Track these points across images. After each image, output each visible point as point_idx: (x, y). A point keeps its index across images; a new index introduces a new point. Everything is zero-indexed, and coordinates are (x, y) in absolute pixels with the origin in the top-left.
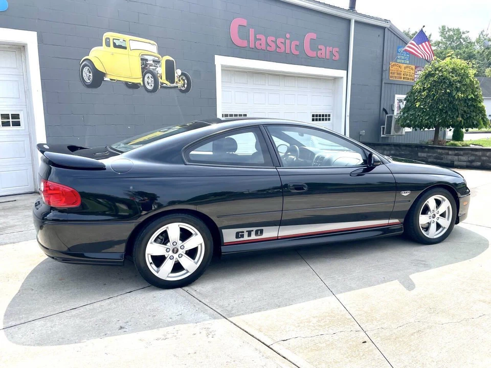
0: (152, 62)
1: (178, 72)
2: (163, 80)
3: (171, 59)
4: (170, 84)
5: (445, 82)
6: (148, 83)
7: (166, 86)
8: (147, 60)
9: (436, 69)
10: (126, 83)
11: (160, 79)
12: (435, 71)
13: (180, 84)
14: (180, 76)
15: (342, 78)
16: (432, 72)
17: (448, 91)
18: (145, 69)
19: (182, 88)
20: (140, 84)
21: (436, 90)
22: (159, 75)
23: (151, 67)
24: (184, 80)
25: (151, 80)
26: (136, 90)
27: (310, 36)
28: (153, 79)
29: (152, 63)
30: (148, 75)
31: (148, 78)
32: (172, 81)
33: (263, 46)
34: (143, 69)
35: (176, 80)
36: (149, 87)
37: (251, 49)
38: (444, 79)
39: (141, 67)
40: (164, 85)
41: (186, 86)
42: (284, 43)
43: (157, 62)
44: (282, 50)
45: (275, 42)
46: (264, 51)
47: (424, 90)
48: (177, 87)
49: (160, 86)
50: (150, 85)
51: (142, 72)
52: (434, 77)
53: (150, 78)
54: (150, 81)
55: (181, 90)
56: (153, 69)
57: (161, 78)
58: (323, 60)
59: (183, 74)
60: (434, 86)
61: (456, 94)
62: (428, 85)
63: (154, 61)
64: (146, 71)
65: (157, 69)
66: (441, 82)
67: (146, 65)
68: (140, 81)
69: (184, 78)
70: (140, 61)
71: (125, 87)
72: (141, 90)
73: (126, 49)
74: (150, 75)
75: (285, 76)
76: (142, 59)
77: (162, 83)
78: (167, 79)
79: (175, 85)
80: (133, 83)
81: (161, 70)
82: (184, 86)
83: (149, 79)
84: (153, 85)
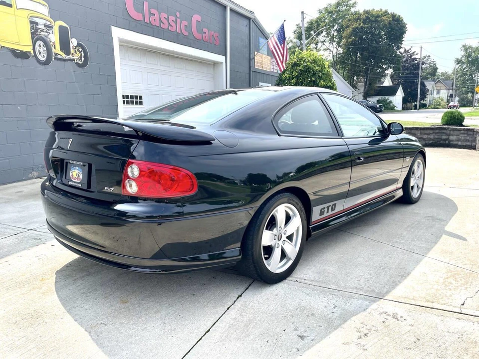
0: (42, 27)
1: (74, 42)
2: (57, 50)
3: (65, 25)
4: (65, 56)
5: (309, 72)
6: (40, 53)
7: (61, 57)
8: (37, 24)
9: (301, 60)
10: (13, 51)
11: (53, 48)
12: (300, 61)
13: (76, 57)
14: (76, 47)
15: (222, 63)
16: (298, 62)
17: (313, 79)
18: (35, 35)
19: (78, 62)
20: (30, 52)
21: (303, 78)
22: (52, 43)
23: (42, 33)
24: (80, 52)
25: (43, 49)
26: (25, 61)
27: (196, 18)
28: (45, 48)
29: (44, 28)
30: (39, 42)
31: (40, 46)
32: (68, 53)
33: (157, 23)
34: (33, 34)
35: (72, 51)
36: (42, 58)
37: (146, 24)
38: (308, 68)
39: (30, 31)
40: (59, 56)
41: (83, 59)
42: (175, 22)
43: (49, 27)
44: (174, 29)
45: (167, 19)
46: (157, 28)
47: (293, 79)
48: (74, 60)
49: (53, 58)
50: (42, 55)
51: (32, 39)
52: (299, 66)
53: (42, 46)
54: (41, 51)
55: (77, 64)
56: (45, 35)
57: (55, 48)
58: (207, 43)
59: (79, 45)
60: (301, 74)
61: (320, 81)
62: (295, 74)
63: (45, 26)
64: (36, 37)
65: (49, 36)
66: (306, 71)
67: (37, 30)
68: (29, 49)
69: (80, 50)
70: (29, 24)
71: (11, 55)
72: (32, 60)
73: (12, 7)
74: (42, 43)
75: (174, 57)
76: (32, 22)
77: (56, 54)
78: (62, 49)
79: (70, 57)
80: (22, 52)
81: (54, 38)
82: (81, 59)
83: (40, 48)
84: (46, 55)
